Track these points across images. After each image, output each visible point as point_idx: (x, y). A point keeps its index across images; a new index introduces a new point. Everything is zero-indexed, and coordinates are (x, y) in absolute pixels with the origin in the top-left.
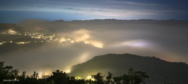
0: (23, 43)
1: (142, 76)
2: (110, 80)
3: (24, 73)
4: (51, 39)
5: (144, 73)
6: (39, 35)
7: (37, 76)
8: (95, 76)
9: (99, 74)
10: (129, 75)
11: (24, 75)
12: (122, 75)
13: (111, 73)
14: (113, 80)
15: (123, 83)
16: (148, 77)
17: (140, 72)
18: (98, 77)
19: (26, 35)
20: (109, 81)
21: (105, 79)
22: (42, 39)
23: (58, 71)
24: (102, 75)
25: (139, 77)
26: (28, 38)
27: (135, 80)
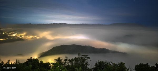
1: (86, 57)
2: (67, 61)
3: (9, 61)
4: (23, 36)
5: (87, 56)
6: (14, 33)
7: (18, 62)
8: (57, 59)
9: (59, 58)
10: (78, 58)
11: (8, 63)
12: (74, 58)
13: (67, 57)
14: (68, 61)
15: (74, 62)
16: (89, 58)
17: (84, 55)
18: (59, 60)
19: (4, 34)
20: (65, 62)
21: (63, 61)
22: (16, 37)
23: (31, 58)
24: (61, 59)
25: (84, 58)
26: (5, 36)
27: (82, 60)
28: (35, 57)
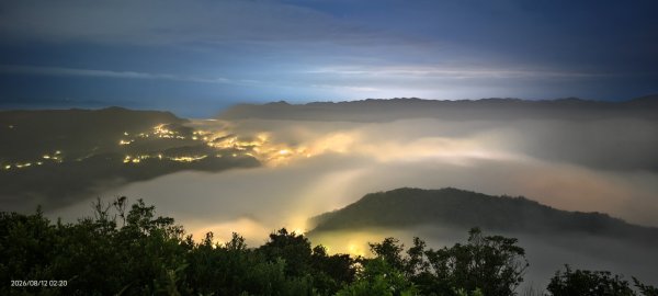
0: (190, 159)
1: (505, 248)
2: (419, 257)
3: (209, 235)
4: (256, 149)
5: (511, 241)
6: (229, 136)
7: (240, 244)
8: (379, 246)
9: (388, 242)
10: (470, 246)
11: (208, 242)
12: (450, 246)
13: (421, 239)
14: (425, 259)
15: (452, 265)
16: (521, 251)
17: (497, 239)
18: (386, 249)
19: (195, 138)
20: (414, 261)
21: (404, 255)
22: (234, 150)
23: (284, 231)
24: (396, 244)
25: (497, 252)
26: (200, 147)
27: (486, 259)
28: (298, 228)
